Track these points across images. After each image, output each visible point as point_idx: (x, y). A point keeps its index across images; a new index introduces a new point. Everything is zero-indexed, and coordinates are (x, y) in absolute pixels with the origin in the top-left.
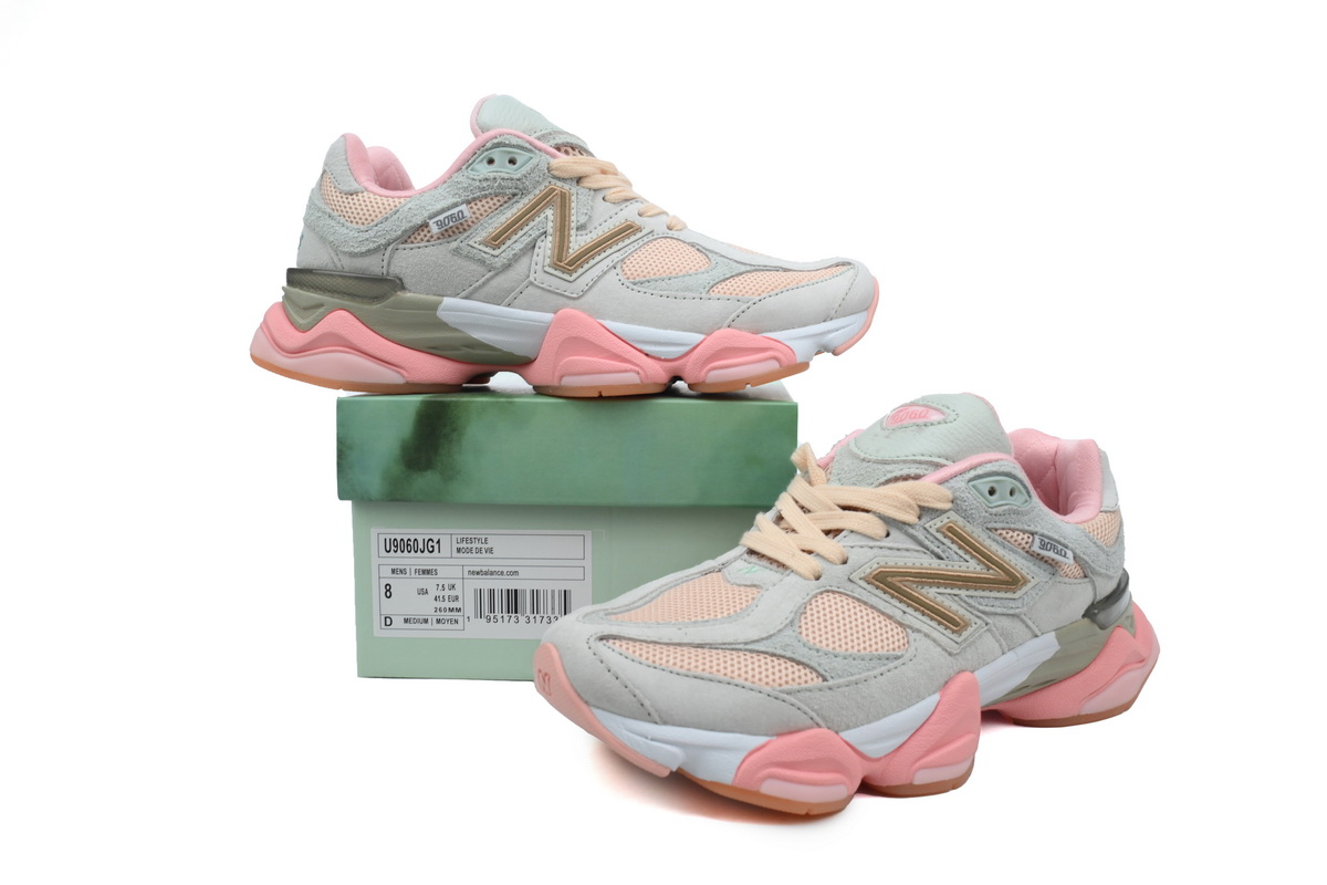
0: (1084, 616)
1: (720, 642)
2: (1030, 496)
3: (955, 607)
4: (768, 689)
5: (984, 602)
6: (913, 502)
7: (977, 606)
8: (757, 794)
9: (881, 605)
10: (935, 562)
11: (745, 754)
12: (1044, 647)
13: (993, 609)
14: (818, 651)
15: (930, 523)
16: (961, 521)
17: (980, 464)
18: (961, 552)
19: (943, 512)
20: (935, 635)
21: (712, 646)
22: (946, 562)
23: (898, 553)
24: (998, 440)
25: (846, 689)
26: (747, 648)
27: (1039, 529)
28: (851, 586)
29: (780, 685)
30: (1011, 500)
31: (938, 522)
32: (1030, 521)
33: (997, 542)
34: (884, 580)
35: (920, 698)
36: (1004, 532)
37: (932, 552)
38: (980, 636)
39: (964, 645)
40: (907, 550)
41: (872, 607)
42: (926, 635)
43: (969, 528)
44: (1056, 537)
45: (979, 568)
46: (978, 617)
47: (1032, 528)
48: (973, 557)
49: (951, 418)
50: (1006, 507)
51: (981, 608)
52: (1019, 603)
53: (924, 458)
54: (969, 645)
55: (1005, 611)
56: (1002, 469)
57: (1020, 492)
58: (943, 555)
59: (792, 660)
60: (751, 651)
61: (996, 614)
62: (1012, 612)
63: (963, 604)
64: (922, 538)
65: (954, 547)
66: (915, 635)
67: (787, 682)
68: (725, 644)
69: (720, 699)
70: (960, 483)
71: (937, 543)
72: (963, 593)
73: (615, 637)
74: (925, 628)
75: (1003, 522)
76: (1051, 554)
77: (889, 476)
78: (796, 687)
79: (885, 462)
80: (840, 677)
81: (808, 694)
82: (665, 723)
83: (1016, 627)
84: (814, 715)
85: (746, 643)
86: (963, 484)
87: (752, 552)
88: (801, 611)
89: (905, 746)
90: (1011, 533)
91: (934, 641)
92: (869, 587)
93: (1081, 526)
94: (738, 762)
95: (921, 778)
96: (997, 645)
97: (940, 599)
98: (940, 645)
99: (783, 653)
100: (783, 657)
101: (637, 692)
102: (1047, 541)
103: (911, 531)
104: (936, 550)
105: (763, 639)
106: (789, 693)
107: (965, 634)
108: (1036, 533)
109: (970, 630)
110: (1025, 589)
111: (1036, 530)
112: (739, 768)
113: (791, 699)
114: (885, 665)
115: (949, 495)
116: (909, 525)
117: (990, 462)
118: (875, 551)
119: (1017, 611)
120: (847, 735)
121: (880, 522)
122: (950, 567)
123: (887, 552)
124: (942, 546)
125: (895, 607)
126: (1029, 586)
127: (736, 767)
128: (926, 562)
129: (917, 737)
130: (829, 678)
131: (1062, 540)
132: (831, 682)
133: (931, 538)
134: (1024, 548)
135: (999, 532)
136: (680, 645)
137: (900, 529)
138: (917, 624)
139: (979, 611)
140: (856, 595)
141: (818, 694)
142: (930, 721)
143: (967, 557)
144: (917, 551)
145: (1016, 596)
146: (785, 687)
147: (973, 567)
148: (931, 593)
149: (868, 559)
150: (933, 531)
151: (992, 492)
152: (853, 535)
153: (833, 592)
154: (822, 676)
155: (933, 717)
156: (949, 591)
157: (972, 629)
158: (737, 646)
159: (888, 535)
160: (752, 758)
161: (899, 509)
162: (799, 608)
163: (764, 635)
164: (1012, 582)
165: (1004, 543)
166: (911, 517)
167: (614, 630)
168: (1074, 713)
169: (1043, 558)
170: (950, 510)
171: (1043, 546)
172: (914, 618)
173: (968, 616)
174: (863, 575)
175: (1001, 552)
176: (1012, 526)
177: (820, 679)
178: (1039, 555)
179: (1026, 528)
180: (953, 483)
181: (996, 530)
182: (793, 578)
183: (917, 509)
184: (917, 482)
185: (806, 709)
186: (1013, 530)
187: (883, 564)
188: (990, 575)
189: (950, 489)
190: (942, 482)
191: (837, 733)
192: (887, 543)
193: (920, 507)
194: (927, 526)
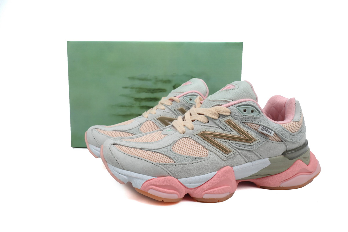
0: (282, 154)
1: (146, 148)
2: (260, 113)
3: (227, 146)
4: (155, 163)
5: (238, 145)
6: (216, 112)
7: (236, 146)
8: (147, 193)
9: (202, 143)
10: (222, 131)
11: (145, 181)
12: (265, 163)
13: (241, 148)
14: (175, 154)
15: (222, 119)
16: (233, 120)
17: (242, 102)
18: (231, 129)
19: (227, 116)
20: (218, 153)
21: (144, 149)
22: (226, 131)
23: (210, 128)
24: (251, 95)
25: (181, 166)
26: (154, 151)
27: (262, 124)
28: (193, 136)
29: (159, 162)
30: (252, 114)
31: (225, 119)
32: (259, 121)
33: (246, 127)
34: (204, 136)
35: (209, 172)
36: (249, 124)
37: (222, 128)
38: (235, 156)
39: (229, 158)
40: (213, 127)
41: (199, 143)
42: (215, 153)
43: (235, 122)
44: (269, 127)
45: (237, 134)
46: (235, 150)
47: (260, 123)
48: (235, 131)
49: (236, 88)
50: (249, 116)
51: (236, 147)
52: (252, 147)
53: (224, 100)
54: (230, 158)
55: (246, 149)
56: (250, 104)
57: (256, 111)
58: (225, 129)
59: (166, 155)
60: (155, 152)
61: (243, 150)
62: (249, 149)
63: (230, 145)
64: (219, 123)
65: (229, 127)
66: (211, 153)
67: (162, 162)
68: (147, 149)
69: (140, 164)
70: (234, 107)
71: (224, 126)
72: (230, 142)
73: (117, 144)
74: (215, 151)
75: (248, 121)
76: (265, 132)
77: (214, 105)
78: (164, 163)
79: (214, 101)
80: (180, 162)
81: (168, 166)
82: (124, 169)
83: (251, 155)
84: (169, 172)
85: (154, 149)
86: (235, 108)
87: (173, 126)
88: (175, 143)
89: (202, 186)
90: (251, 124)
91: (217, 155)
92: (199, 137)
93: (282, 125)
94: (143, 183)
95: (205, 197)
96: (243, 160)
97: (222, 143)
98: (219, 157)
99: (163, 153)
100: (163, 154)
101: (117, 160)
102: (264, 128)
103: (215, 121)
104: (223, 127)
105: (159, 149)
106: (162, 165)
107: (229, 154)
108: (261, 125)
109: (231, 153)
110: (254, 143)
111: (261, 124)
112: (143, 185)
113: (162, 166)
114: (197, 160)
115: (229, 111)
116: (215, 119)
117: (245, 101)
118: (203, 126)
119: (251, 149)
120: (180, 180)
121: (206, 118)
122: (227, 133)
123: (207, 127)
124: (225, 127)
125: (206, 144)
126: (257, 142)
127: (142, 184)
128: (219, 131)
129: (206, 184)
130: (176, 162)
131: (271, 128)
132: (177, 163)
133: (222, 124)
134: (256, 130)
135: (247, 124)
136: (135, 148)
137: (212, 121)
138: (212, 150)
139: (236, 148)
140: (194, 139)
141: (171, 166)
142: (211, 180)
143: (233, 131)
144: (216, 127)
145: (251, 144)
146: (161, 163)
147: (235, 134)
148: (219, 141)
149: (200, 128)
150: (222, 122)
151: (245, 111)
152: (197, 122)
153: (188, 138)
154: (174, 161)
155: (213, 178)
156: (226, 141)
157: (232, 153)
158: (151, 150)
159: (208, 122)
160: (147, 182)
161: (212, 114)
162: (174, 141)
163: (160, 148)
164: (250, 140)
165: (249, 128)
166: (215, 117)
167: (118, 143)
168: (278, 186)
169: (263, 133)
170: (230, 115)
171: (263, 129)
172: (212, 148)
173: (231, 149)
174: (197, 133)
175: (247, 130)
176: (251, 122)
177: (174, 162)
178: (261, 132)
179: (257, 123)
180: (231, 107)
181: (246, 123)
182: (177, 133)
183: (218, 115)
184: (220, 106)
185: (167, 170)
186: (252, 124)
187: (204, 130)
188: (242, 137)
189: (230, 109)
190: (227, 107)
191: (177, 179)
192: (207, 124)
193: (219, 114)
194: (221, 120)
